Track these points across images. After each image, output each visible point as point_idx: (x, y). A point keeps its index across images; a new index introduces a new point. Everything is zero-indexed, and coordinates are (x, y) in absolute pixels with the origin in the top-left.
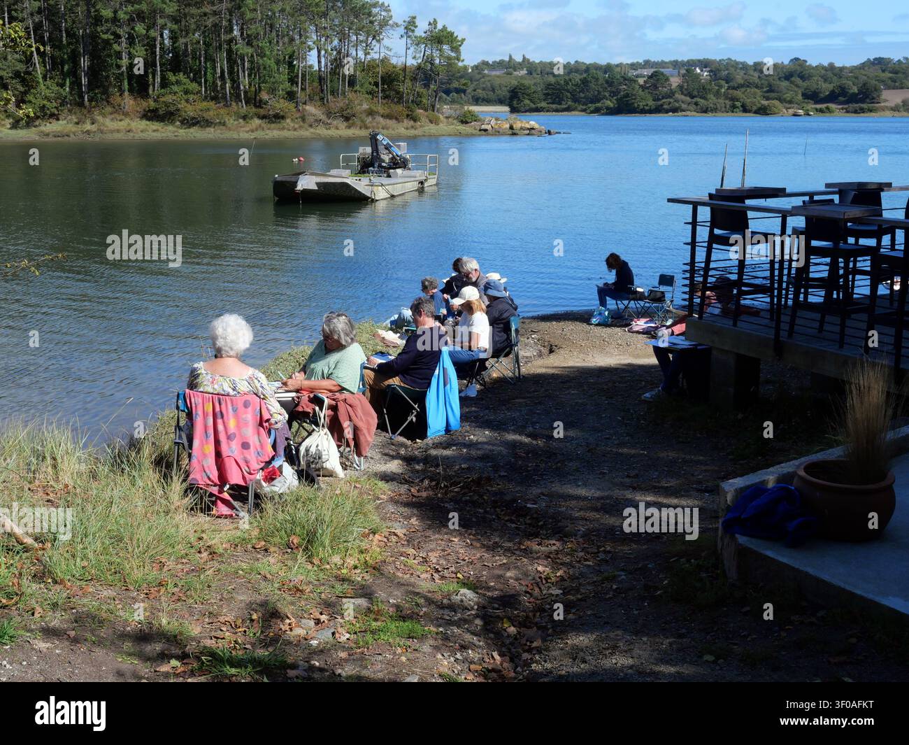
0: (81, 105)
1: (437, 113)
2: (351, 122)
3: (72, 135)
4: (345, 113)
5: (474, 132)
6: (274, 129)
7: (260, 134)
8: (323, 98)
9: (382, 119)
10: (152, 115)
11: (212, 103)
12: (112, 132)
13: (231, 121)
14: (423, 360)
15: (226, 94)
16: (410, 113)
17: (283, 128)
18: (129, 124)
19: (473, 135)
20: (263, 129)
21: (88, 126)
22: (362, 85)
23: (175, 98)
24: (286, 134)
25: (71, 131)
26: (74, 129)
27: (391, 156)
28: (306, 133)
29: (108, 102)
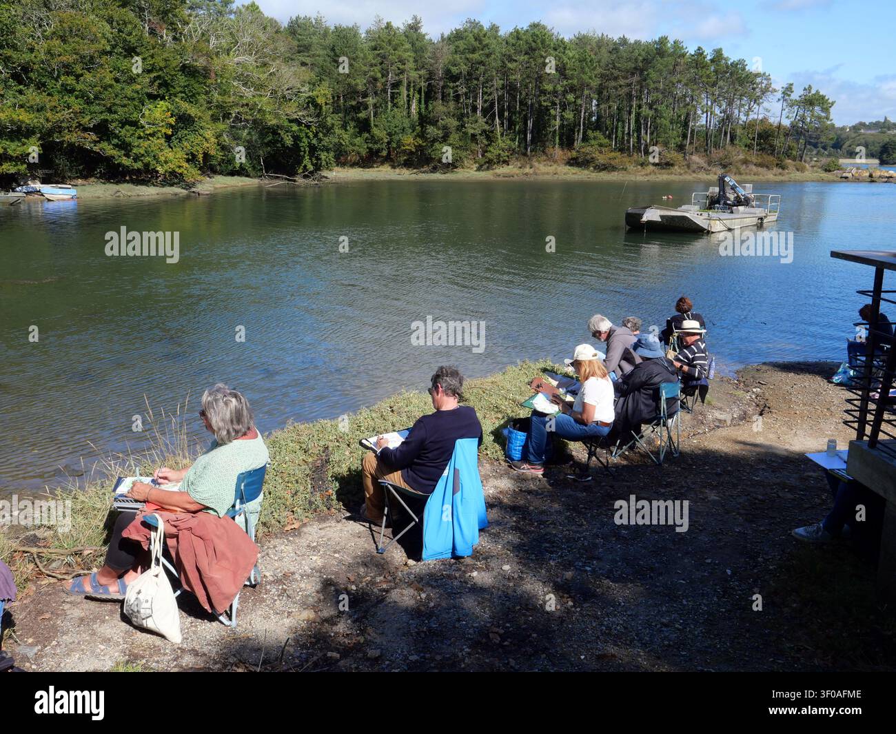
0: (525, 154)
1: (804, 163)
2: (727, 169)
3: (516, 177)
4: (723, 162)
5: (836, 179)
6: (663, 174)
7: (652, 178)
8: (707, 151)
9: (754, 167)
10: (573, 162)
11: (618, 154)
12: (543, 174)
13: (631, 168)
14: (427, 455)
15: (630, 146)
16: (780, 162)
17: (672, 173)
18: (556, 169)
19: (834, 181)
20: (655, 174)
21: (527, 170)
22: (740, 140)
23: (591, 149)
24: (673, 177)
25: (515, 173)
26: (518, 172)
27: (736, 195)
28: (689, 177)
29: (543, 152)
